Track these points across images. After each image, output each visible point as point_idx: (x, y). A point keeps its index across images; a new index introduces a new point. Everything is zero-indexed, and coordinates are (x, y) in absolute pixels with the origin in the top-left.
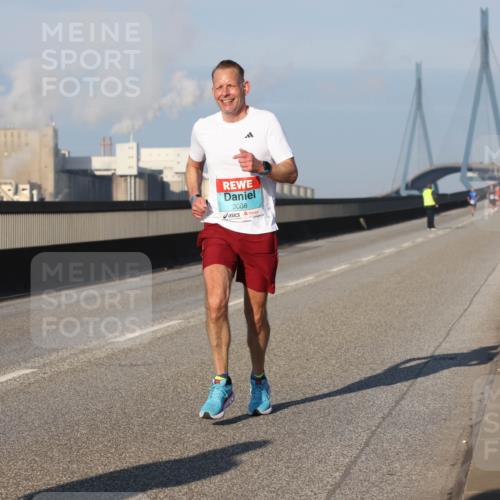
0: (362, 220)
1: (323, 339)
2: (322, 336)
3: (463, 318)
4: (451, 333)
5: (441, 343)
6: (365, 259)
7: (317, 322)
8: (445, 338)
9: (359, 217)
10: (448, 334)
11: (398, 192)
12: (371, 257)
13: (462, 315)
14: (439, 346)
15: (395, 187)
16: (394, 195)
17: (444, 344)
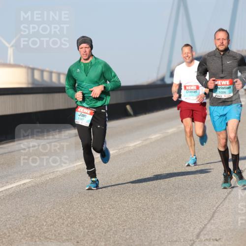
0: (128, 107)
1: (92, 222)
2: (91, 219)
3: (227, 200)
4: (216, 215)
5: (206, 225)
6: (132, 145)
7: (86, 205)
8: (209, 221)
9: (125, 104)
10: (213, 216)
11: (163, 79)
12: (138, 143)
13: (226, 198)
14: (204, 228)
15: (160, 76)
16: (159, 83)
17: (208, 226)
